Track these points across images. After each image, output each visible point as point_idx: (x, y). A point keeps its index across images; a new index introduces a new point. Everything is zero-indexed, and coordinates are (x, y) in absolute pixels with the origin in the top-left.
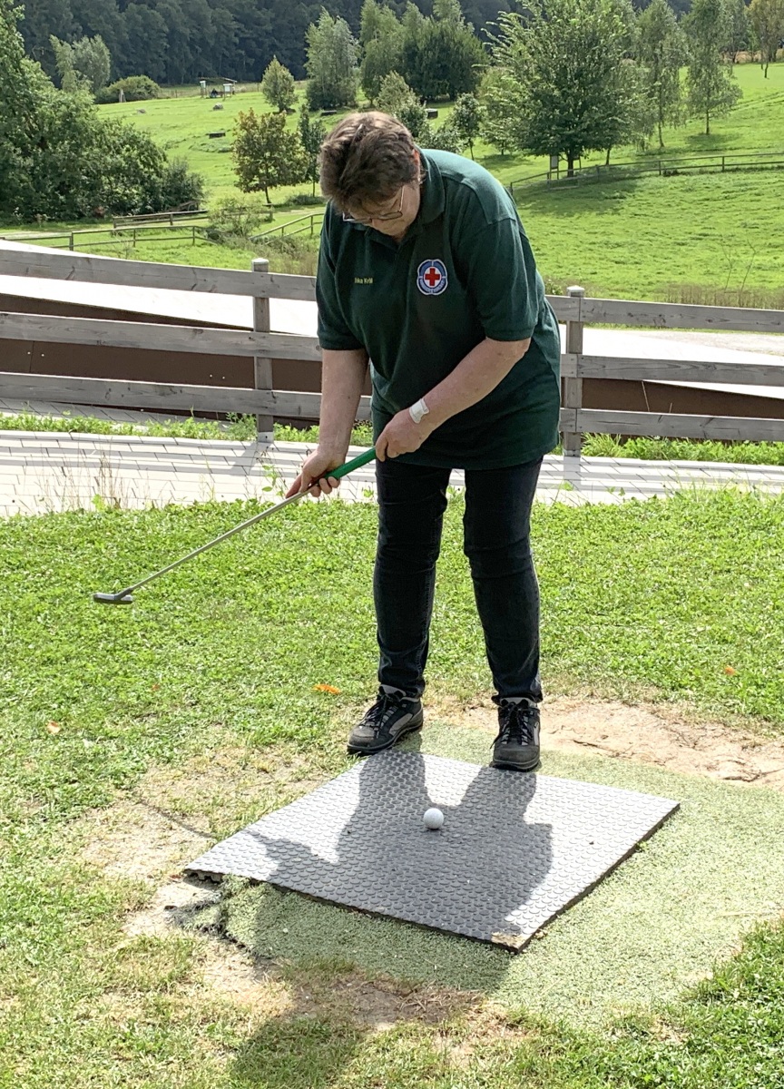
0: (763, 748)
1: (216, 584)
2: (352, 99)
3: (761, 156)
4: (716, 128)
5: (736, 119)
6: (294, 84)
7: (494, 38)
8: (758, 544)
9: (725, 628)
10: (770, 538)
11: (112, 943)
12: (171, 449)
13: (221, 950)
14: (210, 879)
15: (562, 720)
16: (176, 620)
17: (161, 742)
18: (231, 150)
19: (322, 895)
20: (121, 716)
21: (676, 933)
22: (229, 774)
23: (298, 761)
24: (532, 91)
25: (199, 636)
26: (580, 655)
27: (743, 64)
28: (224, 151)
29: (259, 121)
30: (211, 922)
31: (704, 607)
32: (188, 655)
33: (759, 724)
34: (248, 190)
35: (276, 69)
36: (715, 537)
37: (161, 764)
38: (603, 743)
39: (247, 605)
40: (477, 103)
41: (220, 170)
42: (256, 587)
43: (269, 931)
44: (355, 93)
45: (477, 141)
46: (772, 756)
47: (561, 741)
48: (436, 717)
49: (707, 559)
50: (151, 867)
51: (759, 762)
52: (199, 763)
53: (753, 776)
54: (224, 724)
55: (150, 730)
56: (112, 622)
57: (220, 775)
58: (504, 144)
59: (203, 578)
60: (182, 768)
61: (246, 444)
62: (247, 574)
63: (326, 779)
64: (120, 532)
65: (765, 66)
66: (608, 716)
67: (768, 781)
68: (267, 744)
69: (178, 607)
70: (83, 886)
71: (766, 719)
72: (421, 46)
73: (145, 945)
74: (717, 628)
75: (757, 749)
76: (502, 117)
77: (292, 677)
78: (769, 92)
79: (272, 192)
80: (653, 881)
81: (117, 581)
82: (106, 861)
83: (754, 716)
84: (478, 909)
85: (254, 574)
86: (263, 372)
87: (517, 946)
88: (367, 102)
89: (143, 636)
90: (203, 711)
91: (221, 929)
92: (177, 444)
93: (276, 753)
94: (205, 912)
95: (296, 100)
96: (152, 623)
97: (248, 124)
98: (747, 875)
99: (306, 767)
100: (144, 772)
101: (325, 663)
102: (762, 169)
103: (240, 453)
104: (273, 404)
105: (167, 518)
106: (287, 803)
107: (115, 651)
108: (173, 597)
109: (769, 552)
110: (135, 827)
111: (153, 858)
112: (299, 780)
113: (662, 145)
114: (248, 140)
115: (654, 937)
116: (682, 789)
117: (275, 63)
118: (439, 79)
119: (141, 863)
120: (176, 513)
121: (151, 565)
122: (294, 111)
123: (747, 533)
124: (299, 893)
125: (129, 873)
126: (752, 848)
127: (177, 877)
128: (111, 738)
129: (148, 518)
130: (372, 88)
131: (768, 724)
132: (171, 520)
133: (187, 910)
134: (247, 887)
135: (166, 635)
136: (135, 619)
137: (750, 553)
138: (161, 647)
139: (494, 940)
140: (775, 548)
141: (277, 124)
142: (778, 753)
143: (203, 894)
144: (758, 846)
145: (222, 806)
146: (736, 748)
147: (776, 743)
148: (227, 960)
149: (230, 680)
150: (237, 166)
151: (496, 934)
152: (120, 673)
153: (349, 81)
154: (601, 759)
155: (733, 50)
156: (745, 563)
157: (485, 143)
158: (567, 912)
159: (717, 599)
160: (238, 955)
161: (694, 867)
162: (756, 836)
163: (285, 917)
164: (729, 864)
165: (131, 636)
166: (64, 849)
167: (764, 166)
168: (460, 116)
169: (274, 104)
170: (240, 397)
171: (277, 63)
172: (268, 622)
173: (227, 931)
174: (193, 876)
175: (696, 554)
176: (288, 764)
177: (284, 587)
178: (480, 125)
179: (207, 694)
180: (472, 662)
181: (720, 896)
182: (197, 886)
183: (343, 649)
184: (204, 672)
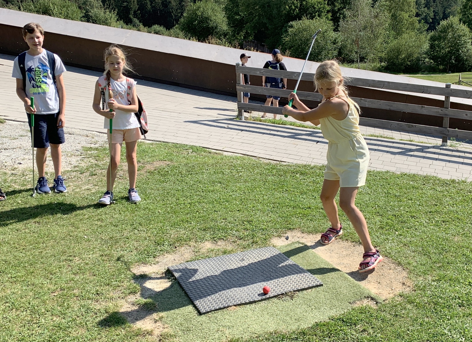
86: (446, 122)
104: (447, 133)
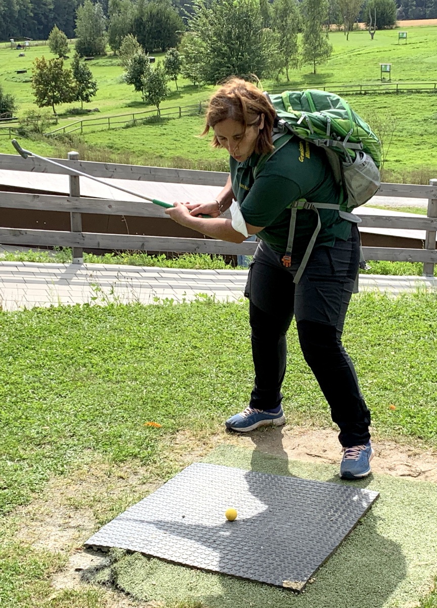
0: (421, 456)
1: (73, 358)
2: (103, 51)
3: (346, 87)
4: (320, 70)
5: (330, 65)
6: (68, 40)
7: (189, 14)
8: (394, 327)
9: (384, 381)
10: (400, 323)
11: (47, 595)
12: (21, 269)
13: (115, 596)
14: (101, 551)
15: (297, 441)
16: (52, 382)
17: (55, 461)
18: (31, 81)
19: (173, 559)
20: (28, 444)
21: (393, 577)
22: (100, 480)
23: (142, 471)
24: (211, 47)
25: (68, 392)
26: (301, 399)
27: (333, 32)
28: (26, 82)
29: (48, 64)
30: (107, 579)
31: (370, 368)
32: (63, 404)
33: (416, 441)
34: (42, 106)
35: (57, 32)
36: (367, 323)
37: (57, 475)
38: (324, 455)
39: (94, 371)
40: (179, 53)
41: (24, 93)
42: (96, 359)
43: (143, 583)
44: (105, 47)
45: (179, 76)
46: (427, 460)
47: (299, 454)
48: (222, 441)
49: (366, 337)
50: (61, 543)
51: (420, 465)
52: (81, 474)
53: (417, 474)
54: (92, 448)
55: (47, 454)
56: (12, 384)
57: (95, 481)
58: (195, 79)
59: (64, 354)
60: (71, 478)
61: (66, 265)
62: (91, 351)
63: (160, 482)
64: (7, 325)
65: (347, 34)
66: (324, 437)
67: (427, 477)
68: (122, 461)
69: (52, 374)
70: (22, 557)
71: (419, 437)
72: (145, 19)
73: (68, 595)
74: (379, 381)
75: (417, 456)
76: (194, 63)
77: (130, 417)
78: (350, 49)
79: (56, 107)
80: (372, 543)
81: (11, 357)
82: (33, 540)
83: (412, 435)
84: (271, 565)
85: (95, 351)
86: (76, 221)
87: (299, 588)
88: (112, 52)
89: (33, 393)
90: (78, 440)
91: (113, 583)
92: (25, 266)
93: (127, 467)
94: (101, 572)
95: (69, 51)
96: (37, 384)
97: (41, 66)
98: (427, 537)
99: (148, 475)
100: (48, 480)
101: (149, 408)
102: (347, 95)
103: (63, 271)
104: (82, 241)
105: (35, 316)
106: (140, 499)
107: (17, 402)
108: (47, 367)
109: (401, 333)
110: (47, 517)
111: (62, 537)
112: (144, 483)
113: (288, 80)
114: (40, 75)
115: (380, 580)
116: (378, 484)
117: (56, 29)
118: (155, 39)
119: (55, 541)
120: (41, 313)
121: (30, 346)
122: (68, 57)
123: (386, 321)
124: (158, 558)
125: (49, 547)
126: (427, 520)
127: (79, 549)
128: (24, 459)
129: (23, 316)
130: (115, 44)
131: (421, 440)
132: (38, 317)
133: (90, 571)
134: (125, 555)
135: (48, 391)
136: (26, 382)
137: (390, 333)
138: (45, 399)
139: (284, 585)
140: (404, 330)
141: (58, 66)
142: (430, 459)
143: (98, 560)
144: (431, 519)
145: (99, 501)
146: (404, 456)
147: (428, 453)
148: (120, 603)
149: (92, 420)
150: (35, 91)
151: (285, 581)
152: (23, 417)
153: (100, 40)
154: (326, 465)
155: (328, 23)
156: (388, 339)
157: (184, 78)
158: (324, 565)
159: (376, 362)
160: (126, 600)
161: (395, 534)
162: (428, 513)
163: (152, 574)
164: (415, 531)
165: (26, 393)
166: (5, 533)
167: (348, 93)
168: (169, 61)
169: (56, 53)
170: (62, 237)
171: (57, 29)
172: (108, 381)
173: (118, 585)
174: (90, 549)
175: (359, 334)
176: (136, 473)
177: (115, 359)
178: (181, 67)
179: (79, 429)
180: (238, 405)
181: (414, 552)
182: (92, 554)
183: (159, 398)
184: (75, 416)
